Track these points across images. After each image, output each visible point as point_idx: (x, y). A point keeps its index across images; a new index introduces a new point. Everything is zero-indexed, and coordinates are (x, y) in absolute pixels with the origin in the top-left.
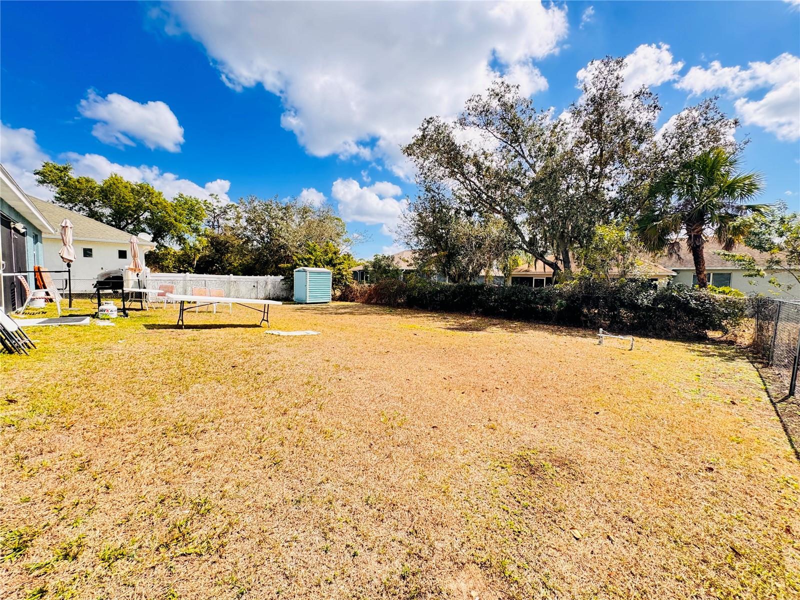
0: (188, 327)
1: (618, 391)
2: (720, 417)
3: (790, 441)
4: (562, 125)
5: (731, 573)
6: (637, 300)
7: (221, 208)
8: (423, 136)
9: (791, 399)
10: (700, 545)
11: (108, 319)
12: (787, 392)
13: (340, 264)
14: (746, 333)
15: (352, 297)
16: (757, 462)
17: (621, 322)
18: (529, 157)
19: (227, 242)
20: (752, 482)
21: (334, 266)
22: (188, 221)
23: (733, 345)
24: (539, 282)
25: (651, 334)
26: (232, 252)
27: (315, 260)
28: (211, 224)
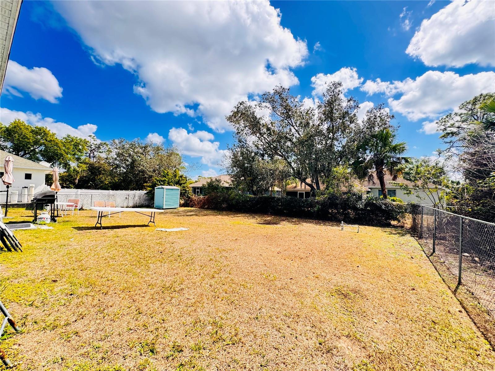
0: (105, 228)
1: (361, 255)
2: (409, 265)
3: (439, 274)
4: (312, 110)
5: (435, 330)
6: (357, 205)
7: (96, 144)
8: (237, 111)
9: (434, 255)
10: (421, 321)
11: (45, 224)
12: (432, 251)
13: (184, 184)
14: (408, 222)
15: (192, 204)
16: (429, 285)
17: (349, 217)
18: (295, 126)
19: (100, 167)
20: (430, 293)
21: (180, 185)
22: (73, 153)
23: (403, 228)
24: (301, 194)
25: (364, 223)
26: (103, 174)
27: (168, 181)
28: (88, 155)
